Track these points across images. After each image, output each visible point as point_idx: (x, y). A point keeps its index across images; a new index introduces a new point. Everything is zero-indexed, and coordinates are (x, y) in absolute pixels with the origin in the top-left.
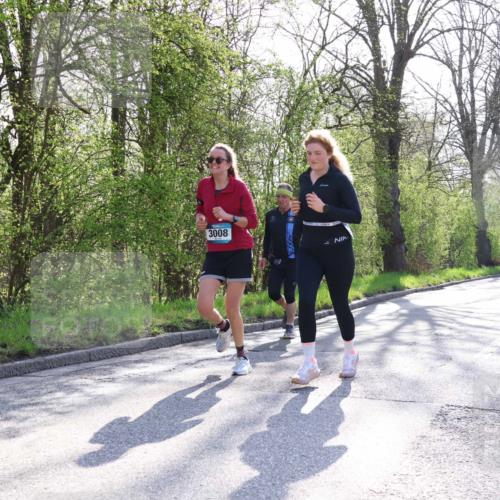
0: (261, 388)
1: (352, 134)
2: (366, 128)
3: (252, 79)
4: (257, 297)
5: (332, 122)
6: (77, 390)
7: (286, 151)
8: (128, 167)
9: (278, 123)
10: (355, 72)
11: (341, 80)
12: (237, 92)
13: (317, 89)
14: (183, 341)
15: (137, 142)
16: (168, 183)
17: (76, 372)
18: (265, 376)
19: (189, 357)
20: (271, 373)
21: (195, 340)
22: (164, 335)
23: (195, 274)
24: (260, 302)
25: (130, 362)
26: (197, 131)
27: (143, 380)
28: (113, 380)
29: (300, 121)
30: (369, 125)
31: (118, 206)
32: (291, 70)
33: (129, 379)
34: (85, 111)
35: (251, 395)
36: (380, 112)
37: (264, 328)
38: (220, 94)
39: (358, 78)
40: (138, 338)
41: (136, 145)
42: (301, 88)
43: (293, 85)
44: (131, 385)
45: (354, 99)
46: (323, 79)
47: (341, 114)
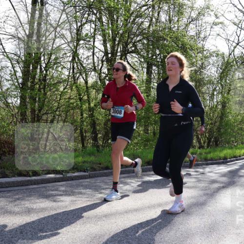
0: (205, 190)
3: (206, 57)
4: (204, 151)
5: (241, 76)
6: (128, 184)
7: (220, 88)
9: (217, 76)
12: (200, 63)
13: (235, 62)
15: (156, 83)
17: (128, 177)
18: (207, 185)
20: (210, 184)
24: (205, 153)
25: (150, 175)
29: (227, 75)
32: (223, 54)
34: (136, 70)
35: (201, 193)
37: (207, 164)
41: (156, 85)
42: (227, 61)
43: (224, 60)
46: (238, 57)
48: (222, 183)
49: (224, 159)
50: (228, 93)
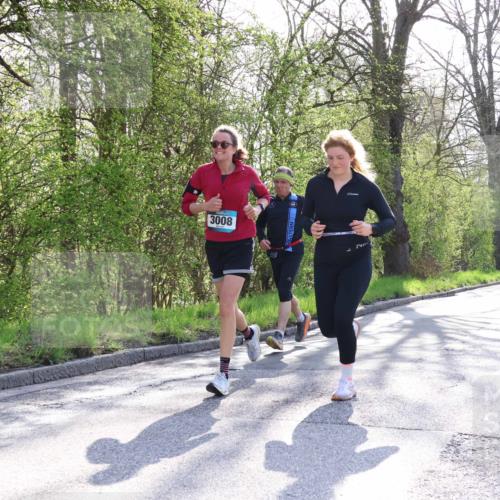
0: (239, 414)
1: (347, 112)
2: (363, 105)
3: (228, 46)
5: (323, 97)
6: (17, 419)
7: (268, 133)
8: (79, 151)
9: (259, 99)
10: (350, 38)
11: (334, 47)
12: (211, 61)
13: (305, 58)
14: (146, 358)
15: (90, 120)
16: (128, 170)
17: (17, 397)
18: (243, 400)
21: (161, 356)
22: (123, 351)
23: (160, 279)
25: (81, 384)
26: (162, 108)
27: (98, 406)
28: (61, 406)
29: (285, 96)
30: (367, 101)
31: (68, 198)
32: (274, 36)
33: (81, 404)
34: (27, 83)
36: (379, 86)
38: (189, 64)
39: (354, 45)
40: (92, 355)
41: (90, 125)
42: (286, 57)
43: (277, 54)
44: (84, 412)
45: (349, 70)
46: (313, 46)
47: (334, 88)
48: (284, 390)
50: (291, 144)
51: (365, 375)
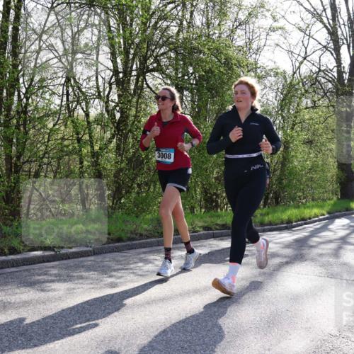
1: (322, 112)
3: (260, 77)
5: (310, 104)
7: (280, 122)
9: (276, 104)
10: (325, 74)
11: (316, 78)
13: (301, 84)
19: (218, 246)
21: (221, 236)
22: (202, 232)
29: (290, 103)
32: (285, 72)
37: (264, 231)
39: (328, 78)
42: (291, 83)
43: (286, 81)
45: (324, 90)
46: (305, 78)
47: (316, 99)
48: (285, 257)
49: (287, 223)
50: (293, 128)
51: (329, 251)
